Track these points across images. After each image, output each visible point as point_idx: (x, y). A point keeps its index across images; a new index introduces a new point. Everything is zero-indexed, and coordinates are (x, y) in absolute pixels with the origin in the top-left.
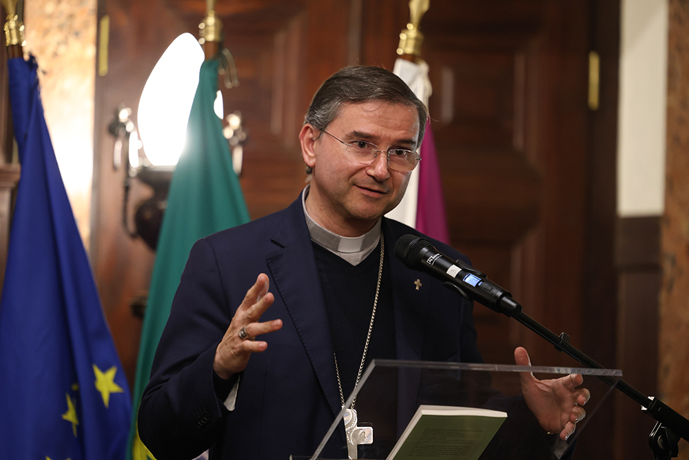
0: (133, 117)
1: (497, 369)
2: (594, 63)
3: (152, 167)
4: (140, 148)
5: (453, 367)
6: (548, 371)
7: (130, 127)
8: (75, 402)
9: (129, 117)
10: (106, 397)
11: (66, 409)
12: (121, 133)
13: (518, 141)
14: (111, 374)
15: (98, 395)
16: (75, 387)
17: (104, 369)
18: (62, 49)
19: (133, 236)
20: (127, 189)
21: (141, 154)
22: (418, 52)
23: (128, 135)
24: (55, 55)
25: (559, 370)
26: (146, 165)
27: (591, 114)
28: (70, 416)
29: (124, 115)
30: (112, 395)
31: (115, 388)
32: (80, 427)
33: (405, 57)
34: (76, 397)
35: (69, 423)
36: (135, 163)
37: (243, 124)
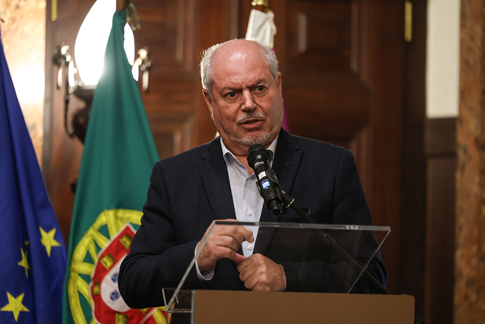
0: (71, 51)
1: (302, 227)
2: (409, 8)
3: (84, 86)
4: (75, 72)
5: (275, 226)
6: (343, 228)
7: (68, 58)
8: (27, 253)
9: (67, 51)
10: (48, 250)
11: (20, 259)
12: (63, 62)
13: (354, 65)
14: (52, 233)
15: (43, 248)
16: (27, 243)
17: (47, 230)
18: (22, 4)
19: (71, 136)
20: (67, 102)
21: (77, 77)
22: (266, 4)
23: (67, 64)
24: (18, 7)
25: (350, 227)
26: (80, 85)
27: (406, 44)
28: (23, 263)
29: (64, 50)
30: (53, 248)
31: (55, 244)
32: (30, 271)
33: (257, 7)
34: (27, 249)
35: (23, 268)
36: (72, 84)
37: (149, 55)
